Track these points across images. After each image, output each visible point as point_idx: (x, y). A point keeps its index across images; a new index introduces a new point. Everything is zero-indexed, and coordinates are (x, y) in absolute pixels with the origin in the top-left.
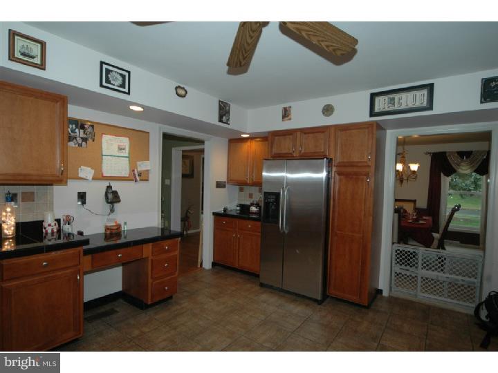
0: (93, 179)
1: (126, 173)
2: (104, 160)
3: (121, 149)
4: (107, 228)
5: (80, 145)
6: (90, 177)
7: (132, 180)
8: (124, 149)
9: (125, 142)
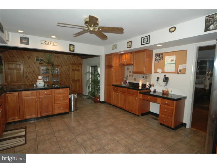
0: (161, 73)
1: (174, 70)
2: (165, 66)
3: (172, 61)
4: (163, 91)
5: (158, 62)
6: (160, 72)
7: (176, 73)
8: (173, 60)
9: (174, 57)
